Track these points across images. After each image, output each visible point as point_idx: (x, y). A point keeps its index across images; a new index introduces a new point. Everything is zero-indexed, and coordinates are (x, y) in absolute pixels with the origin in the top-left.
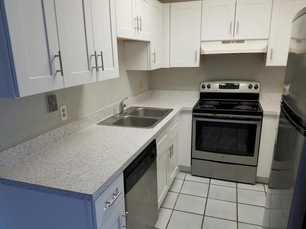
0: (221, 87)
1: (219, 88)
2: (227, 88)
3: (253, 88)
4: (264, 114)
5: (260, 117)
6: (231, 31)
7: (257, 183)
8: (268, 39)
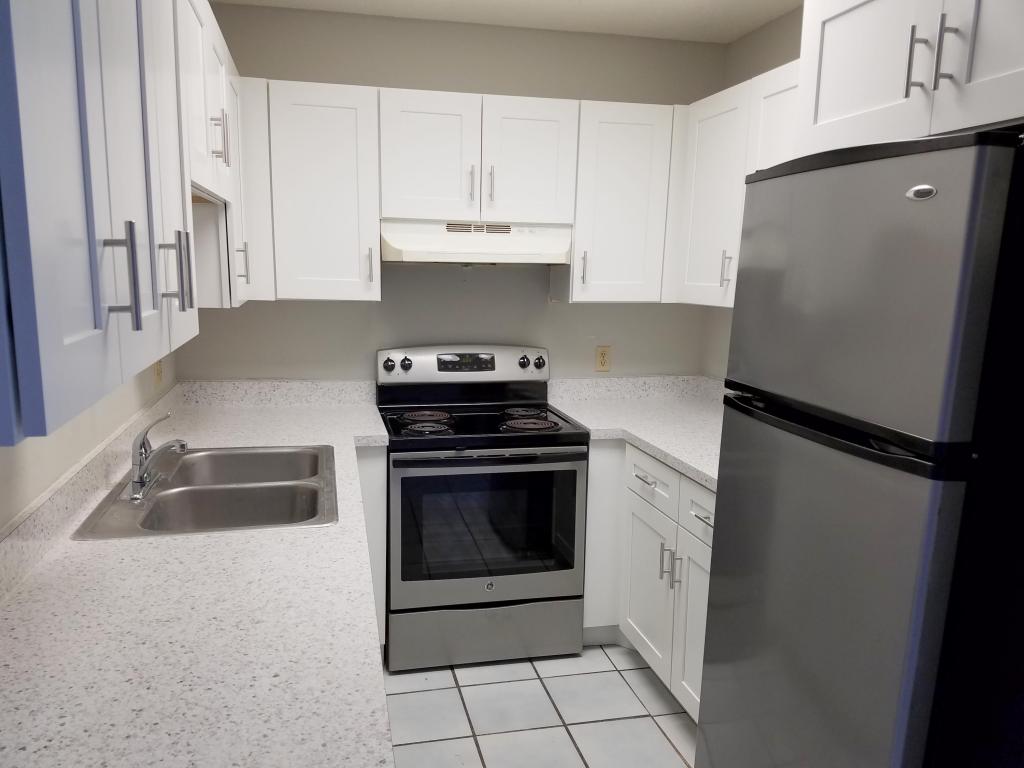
0: (443, 366)
1: (440, 370)
2: (460, 370)
3: (532, 367)
4: (592, 438)
5: (583, 448)
6: (472, 195)
7: (587, 647)
8: (572, 226)
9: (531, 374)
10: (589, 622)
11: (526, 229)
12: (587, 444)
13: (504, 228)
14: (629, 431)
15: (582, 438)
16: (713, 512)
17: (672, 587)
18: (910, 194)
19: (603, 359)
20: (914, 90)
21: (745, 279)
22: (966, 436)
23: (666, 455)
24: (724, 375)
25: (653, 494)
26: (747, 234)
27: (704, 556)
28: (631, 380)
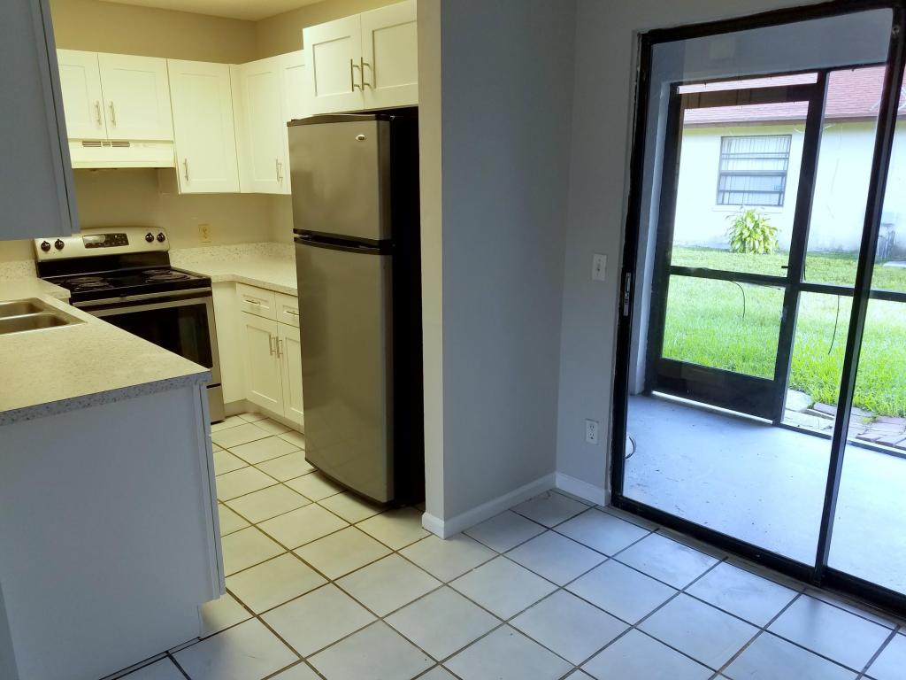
1: (86, 248)
2: (102, 246)
3: (155, 241)
4: (213, 281)
5: (208, 289)
6: (99, 121)
7: (227, 417)
8: (172, 142)
9: (155, 246)
10: (226, 400)
11: (141, 144)
12: (210, 285)
13: (125, 144)
14: (237, 274)
15: (206, 282)
16: (297, 307)
17: (279, 356)
18: (357, 138)
19: (205, 234)
20: (356, 88)
21: (295, 177)
22: (389, 237)
23: (264, 283)
24: (292, 228)
25: (259, 309)
26: (292, 149)
27: (296, 334)
28: (227, 247)
